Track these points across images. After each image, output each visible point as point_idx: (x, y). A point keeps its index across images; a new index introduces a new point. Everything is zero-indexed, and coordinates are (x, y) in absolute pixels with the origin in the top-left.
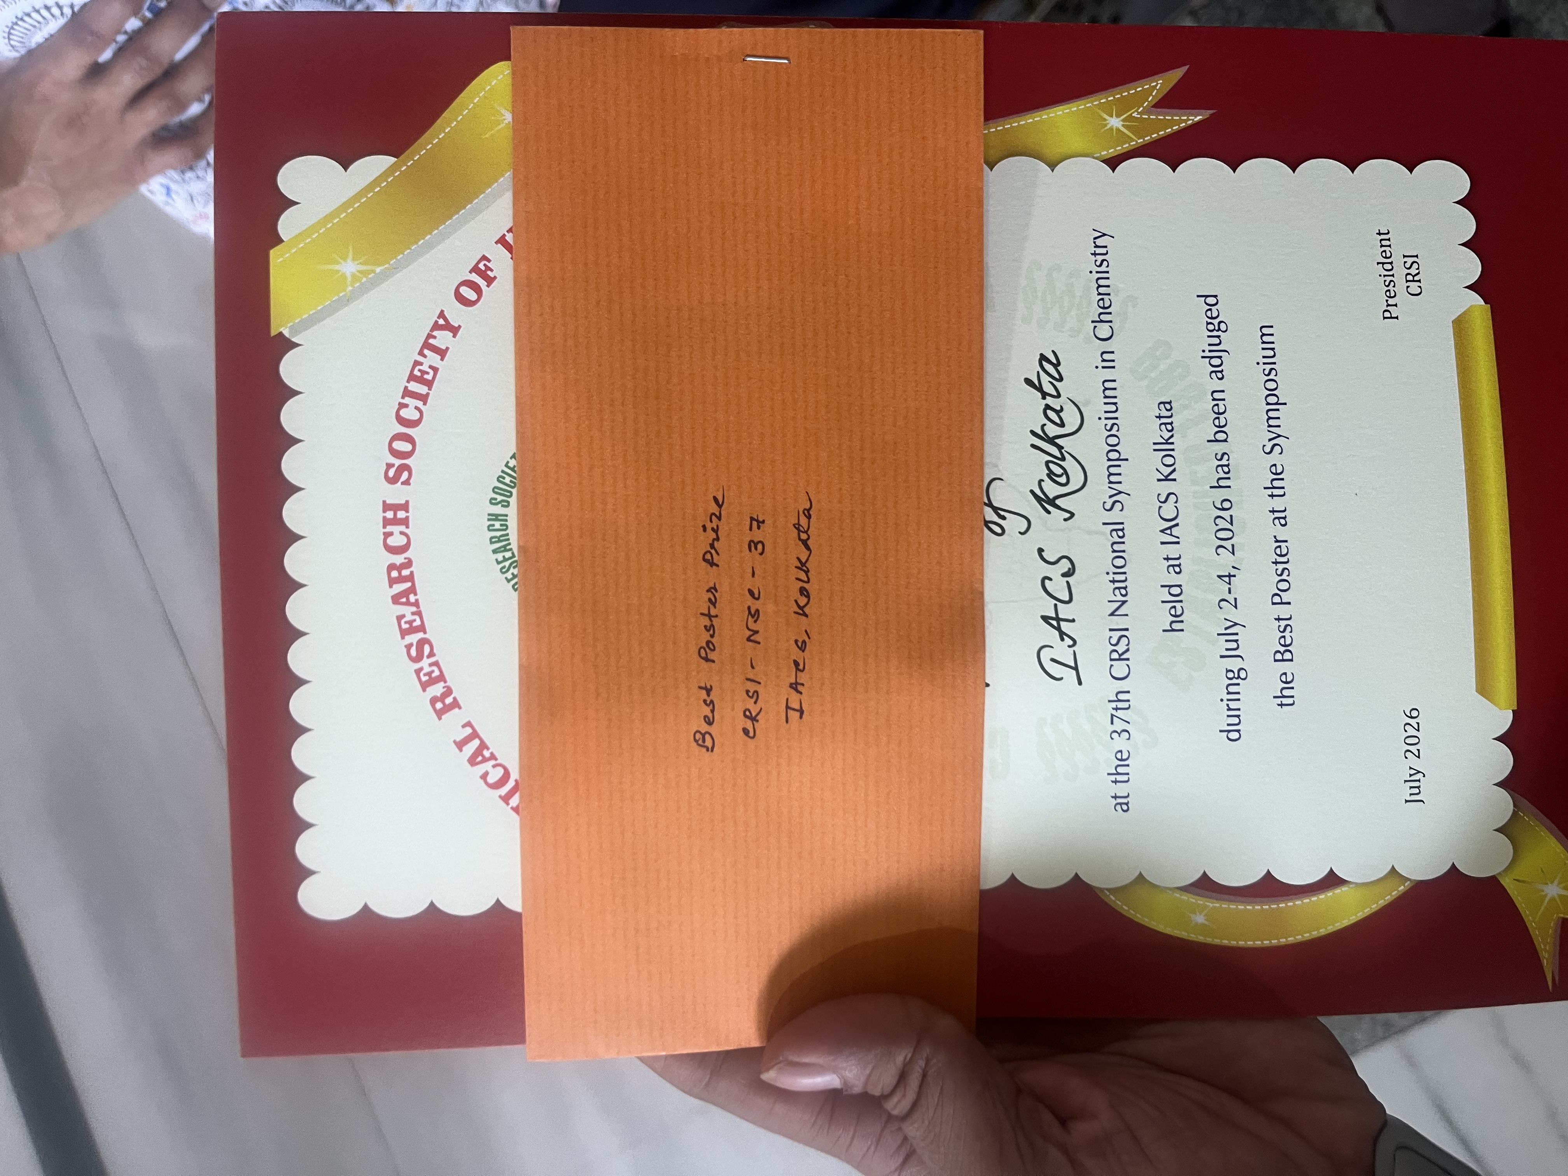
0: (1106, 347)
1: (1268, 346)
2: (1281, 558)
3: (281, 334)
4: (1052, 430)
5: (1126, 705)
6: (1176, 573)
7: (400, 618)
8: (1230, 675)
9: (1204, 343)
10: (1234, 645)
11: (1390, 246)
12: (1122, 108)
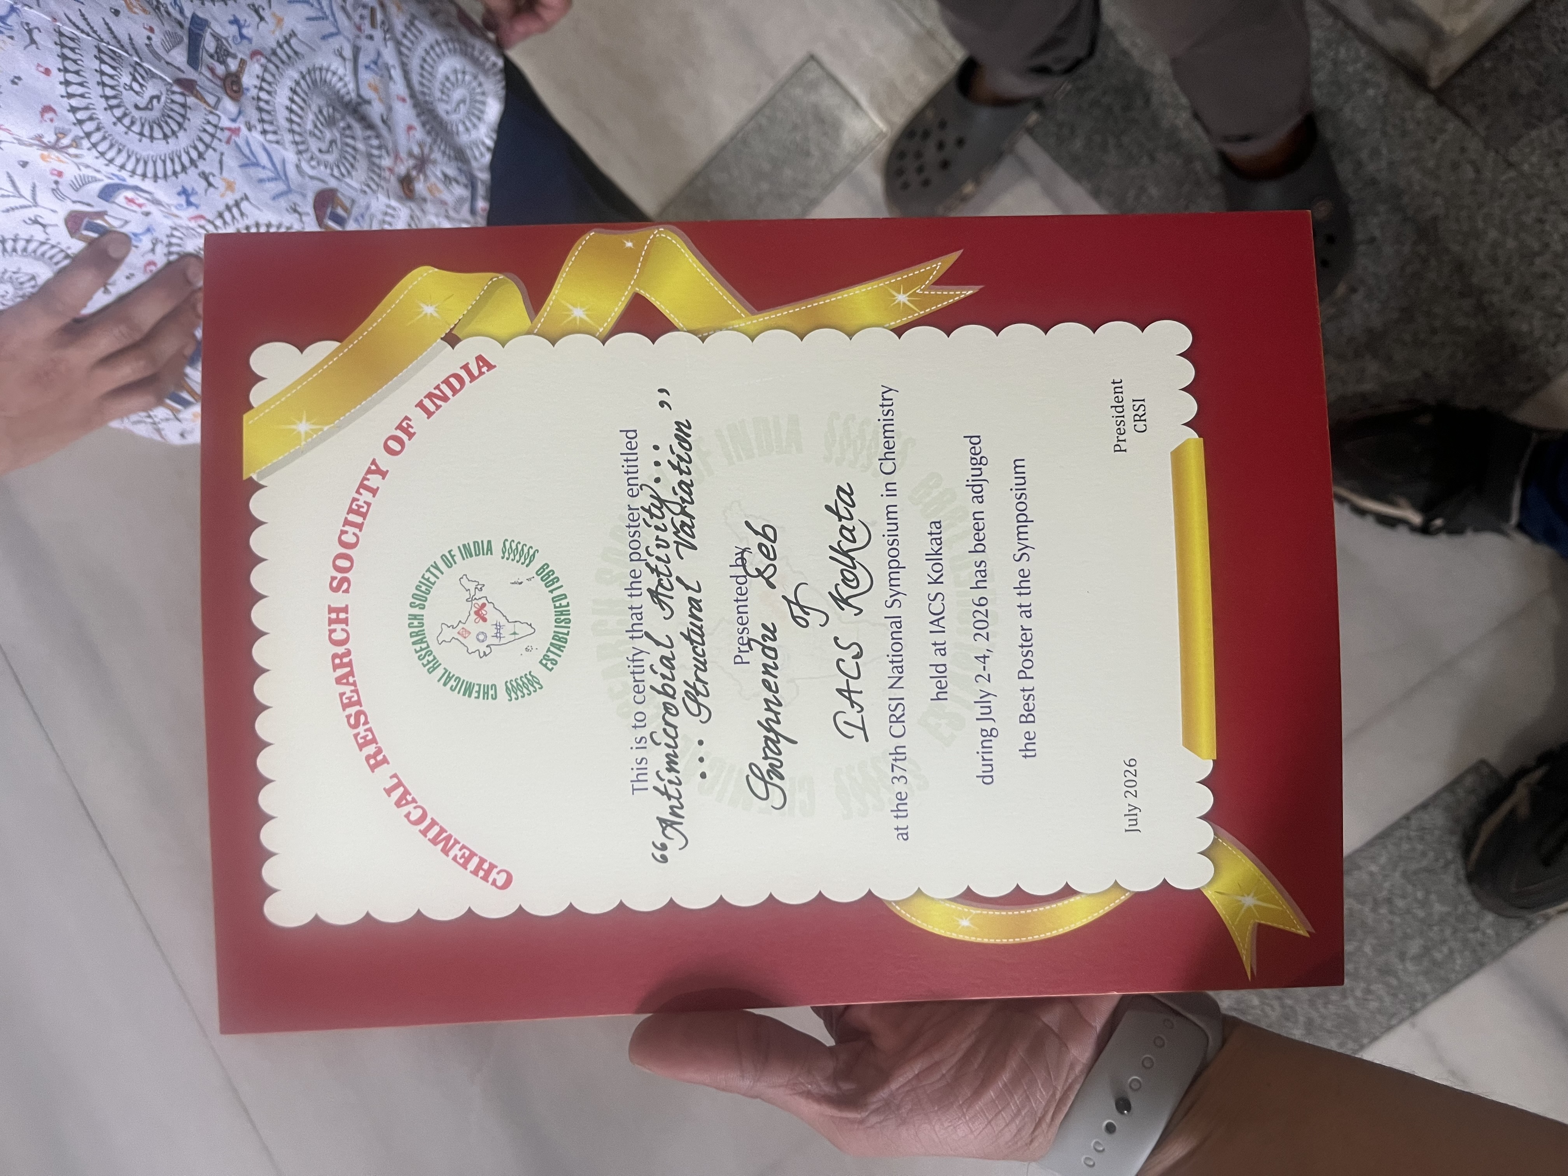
0: (889, 479)
1: (1021, 476)
2: (1027, 643)
3: (251, 479)
4: (846, 546)
5: (903, 757)
6: (942, 655)
7: (342, 695)
8: (985, 733)
9: (968, 474)
10: (988, 710)
11: (1122, 393)
12: (908, 286)
